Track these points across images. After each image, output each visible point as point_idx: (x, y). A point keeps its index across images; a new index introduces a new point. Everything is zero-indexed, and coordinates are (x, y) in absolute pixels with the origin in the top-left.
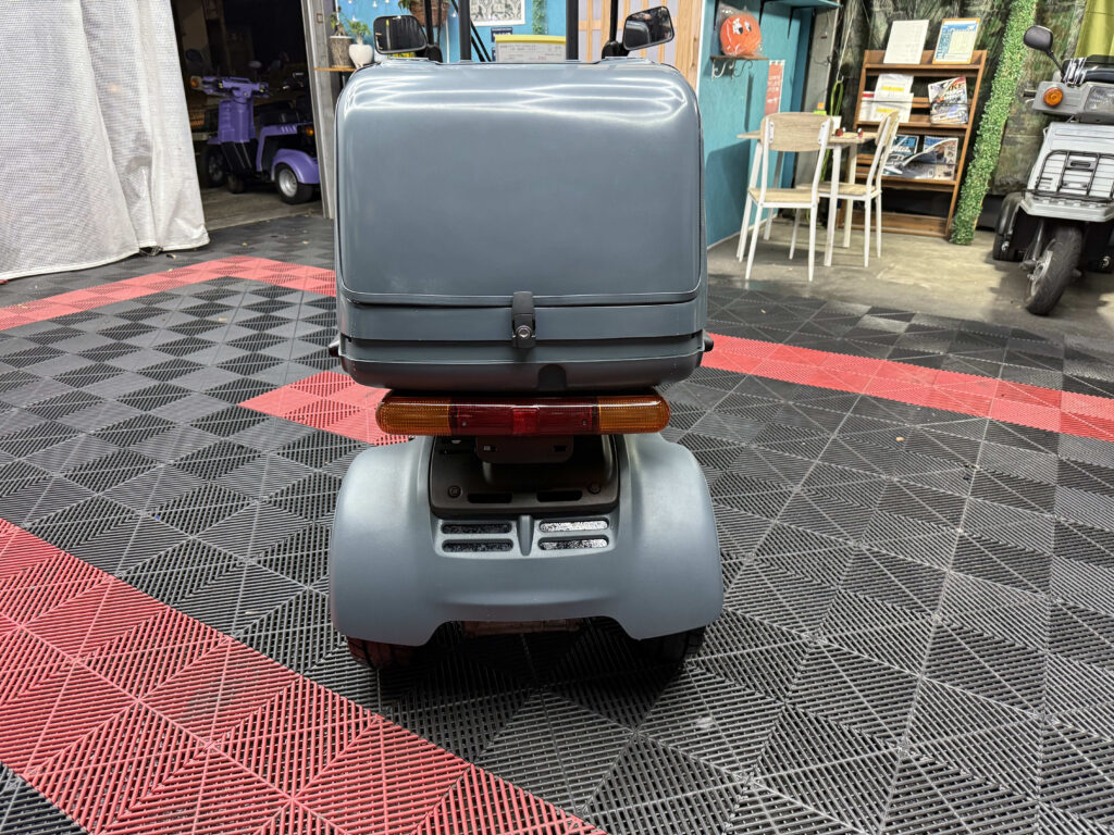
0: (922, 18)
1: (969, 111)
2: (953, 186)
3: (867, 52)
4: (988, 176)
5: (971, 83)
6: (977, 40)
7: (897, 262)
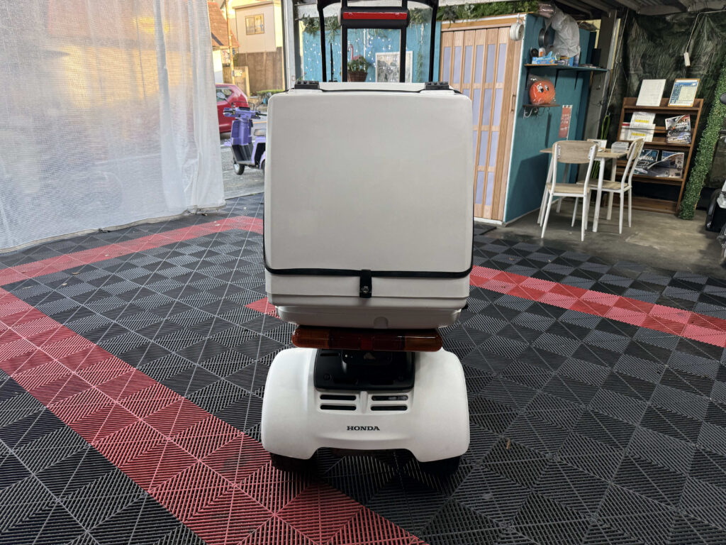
0: (662, 78)
1: (691, 136)
2: (682, 182)
3: (625, 99)
4: (704, 176)
5: (693, 119)
6: (697, 93)
7: (641, 231)
